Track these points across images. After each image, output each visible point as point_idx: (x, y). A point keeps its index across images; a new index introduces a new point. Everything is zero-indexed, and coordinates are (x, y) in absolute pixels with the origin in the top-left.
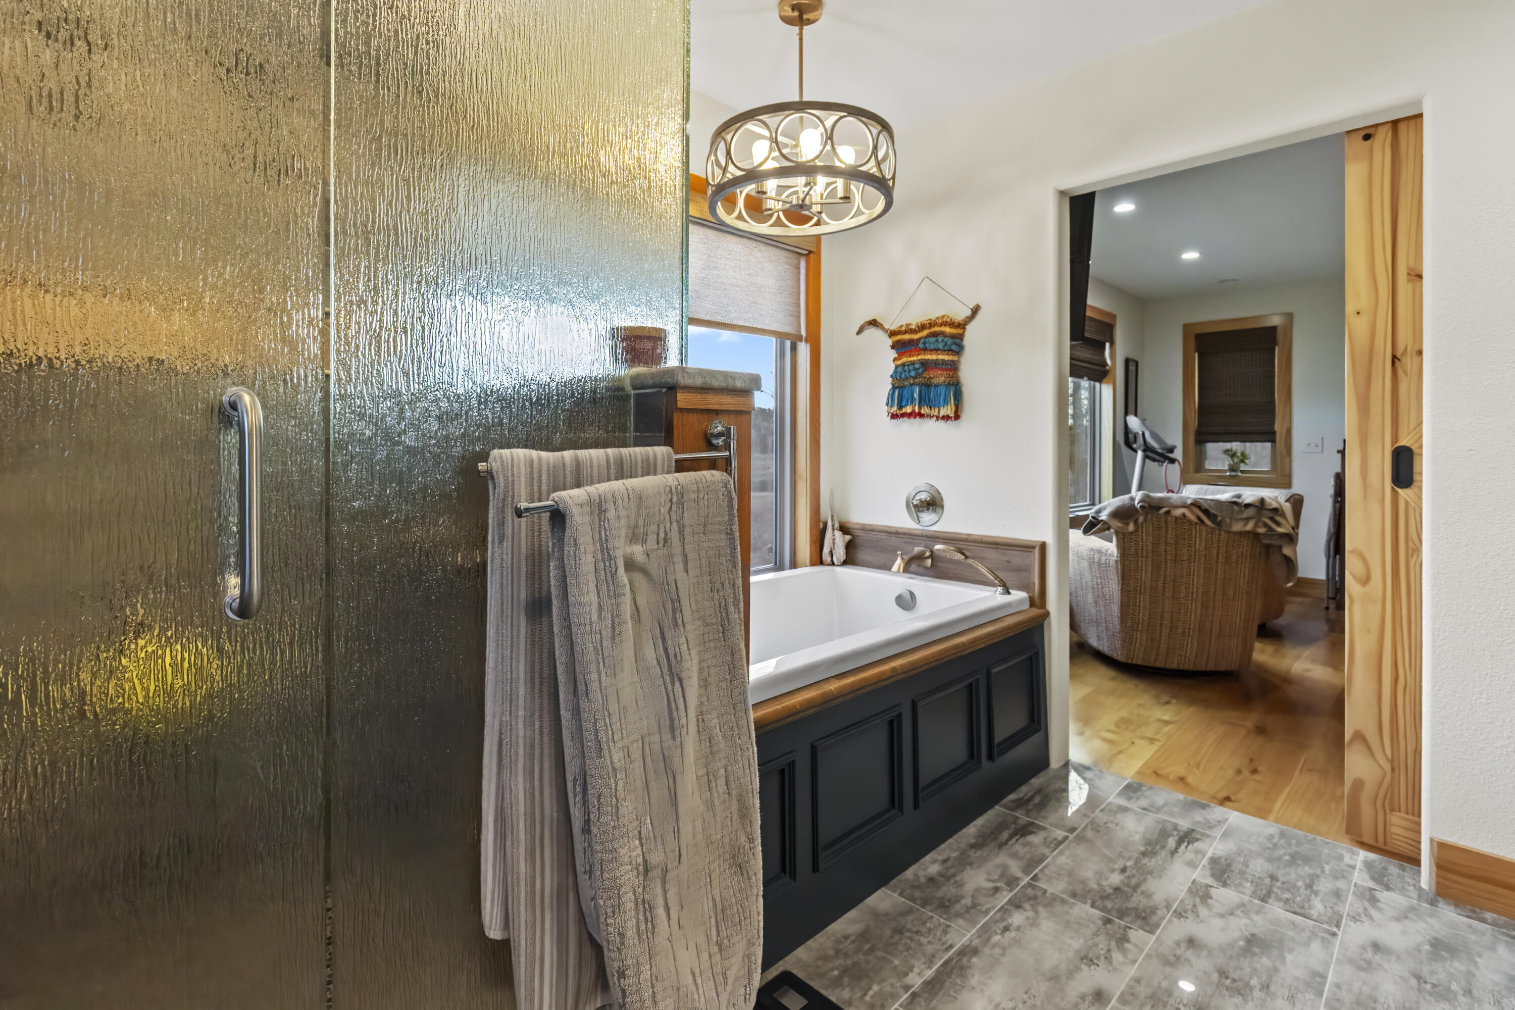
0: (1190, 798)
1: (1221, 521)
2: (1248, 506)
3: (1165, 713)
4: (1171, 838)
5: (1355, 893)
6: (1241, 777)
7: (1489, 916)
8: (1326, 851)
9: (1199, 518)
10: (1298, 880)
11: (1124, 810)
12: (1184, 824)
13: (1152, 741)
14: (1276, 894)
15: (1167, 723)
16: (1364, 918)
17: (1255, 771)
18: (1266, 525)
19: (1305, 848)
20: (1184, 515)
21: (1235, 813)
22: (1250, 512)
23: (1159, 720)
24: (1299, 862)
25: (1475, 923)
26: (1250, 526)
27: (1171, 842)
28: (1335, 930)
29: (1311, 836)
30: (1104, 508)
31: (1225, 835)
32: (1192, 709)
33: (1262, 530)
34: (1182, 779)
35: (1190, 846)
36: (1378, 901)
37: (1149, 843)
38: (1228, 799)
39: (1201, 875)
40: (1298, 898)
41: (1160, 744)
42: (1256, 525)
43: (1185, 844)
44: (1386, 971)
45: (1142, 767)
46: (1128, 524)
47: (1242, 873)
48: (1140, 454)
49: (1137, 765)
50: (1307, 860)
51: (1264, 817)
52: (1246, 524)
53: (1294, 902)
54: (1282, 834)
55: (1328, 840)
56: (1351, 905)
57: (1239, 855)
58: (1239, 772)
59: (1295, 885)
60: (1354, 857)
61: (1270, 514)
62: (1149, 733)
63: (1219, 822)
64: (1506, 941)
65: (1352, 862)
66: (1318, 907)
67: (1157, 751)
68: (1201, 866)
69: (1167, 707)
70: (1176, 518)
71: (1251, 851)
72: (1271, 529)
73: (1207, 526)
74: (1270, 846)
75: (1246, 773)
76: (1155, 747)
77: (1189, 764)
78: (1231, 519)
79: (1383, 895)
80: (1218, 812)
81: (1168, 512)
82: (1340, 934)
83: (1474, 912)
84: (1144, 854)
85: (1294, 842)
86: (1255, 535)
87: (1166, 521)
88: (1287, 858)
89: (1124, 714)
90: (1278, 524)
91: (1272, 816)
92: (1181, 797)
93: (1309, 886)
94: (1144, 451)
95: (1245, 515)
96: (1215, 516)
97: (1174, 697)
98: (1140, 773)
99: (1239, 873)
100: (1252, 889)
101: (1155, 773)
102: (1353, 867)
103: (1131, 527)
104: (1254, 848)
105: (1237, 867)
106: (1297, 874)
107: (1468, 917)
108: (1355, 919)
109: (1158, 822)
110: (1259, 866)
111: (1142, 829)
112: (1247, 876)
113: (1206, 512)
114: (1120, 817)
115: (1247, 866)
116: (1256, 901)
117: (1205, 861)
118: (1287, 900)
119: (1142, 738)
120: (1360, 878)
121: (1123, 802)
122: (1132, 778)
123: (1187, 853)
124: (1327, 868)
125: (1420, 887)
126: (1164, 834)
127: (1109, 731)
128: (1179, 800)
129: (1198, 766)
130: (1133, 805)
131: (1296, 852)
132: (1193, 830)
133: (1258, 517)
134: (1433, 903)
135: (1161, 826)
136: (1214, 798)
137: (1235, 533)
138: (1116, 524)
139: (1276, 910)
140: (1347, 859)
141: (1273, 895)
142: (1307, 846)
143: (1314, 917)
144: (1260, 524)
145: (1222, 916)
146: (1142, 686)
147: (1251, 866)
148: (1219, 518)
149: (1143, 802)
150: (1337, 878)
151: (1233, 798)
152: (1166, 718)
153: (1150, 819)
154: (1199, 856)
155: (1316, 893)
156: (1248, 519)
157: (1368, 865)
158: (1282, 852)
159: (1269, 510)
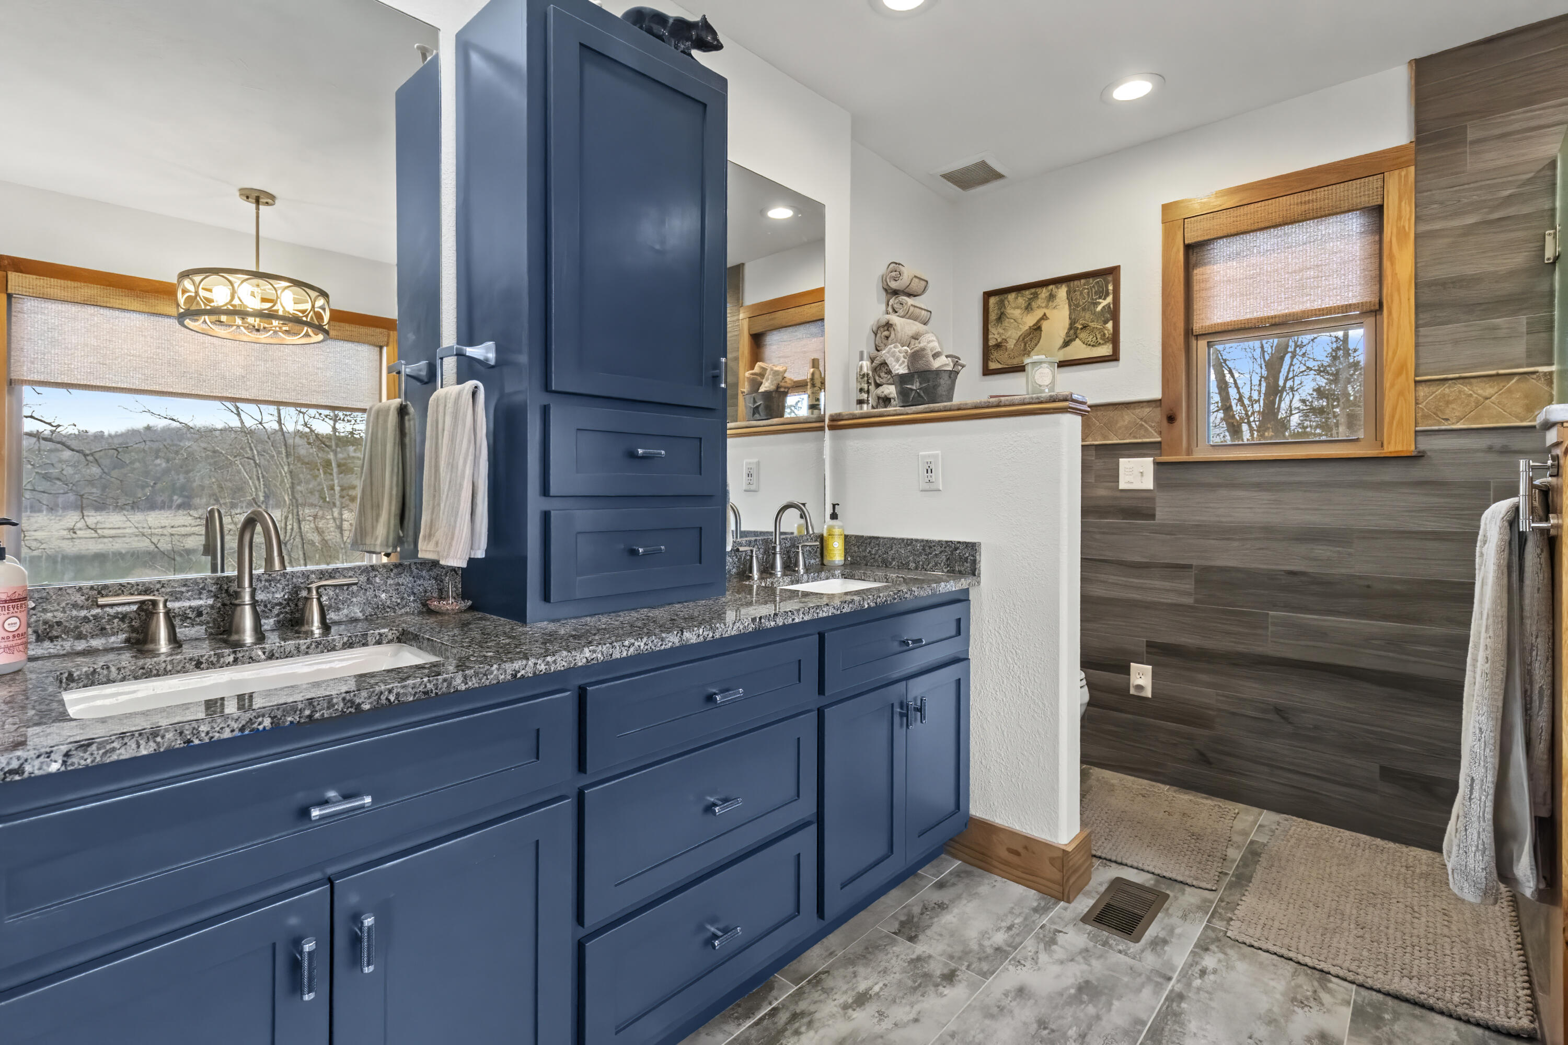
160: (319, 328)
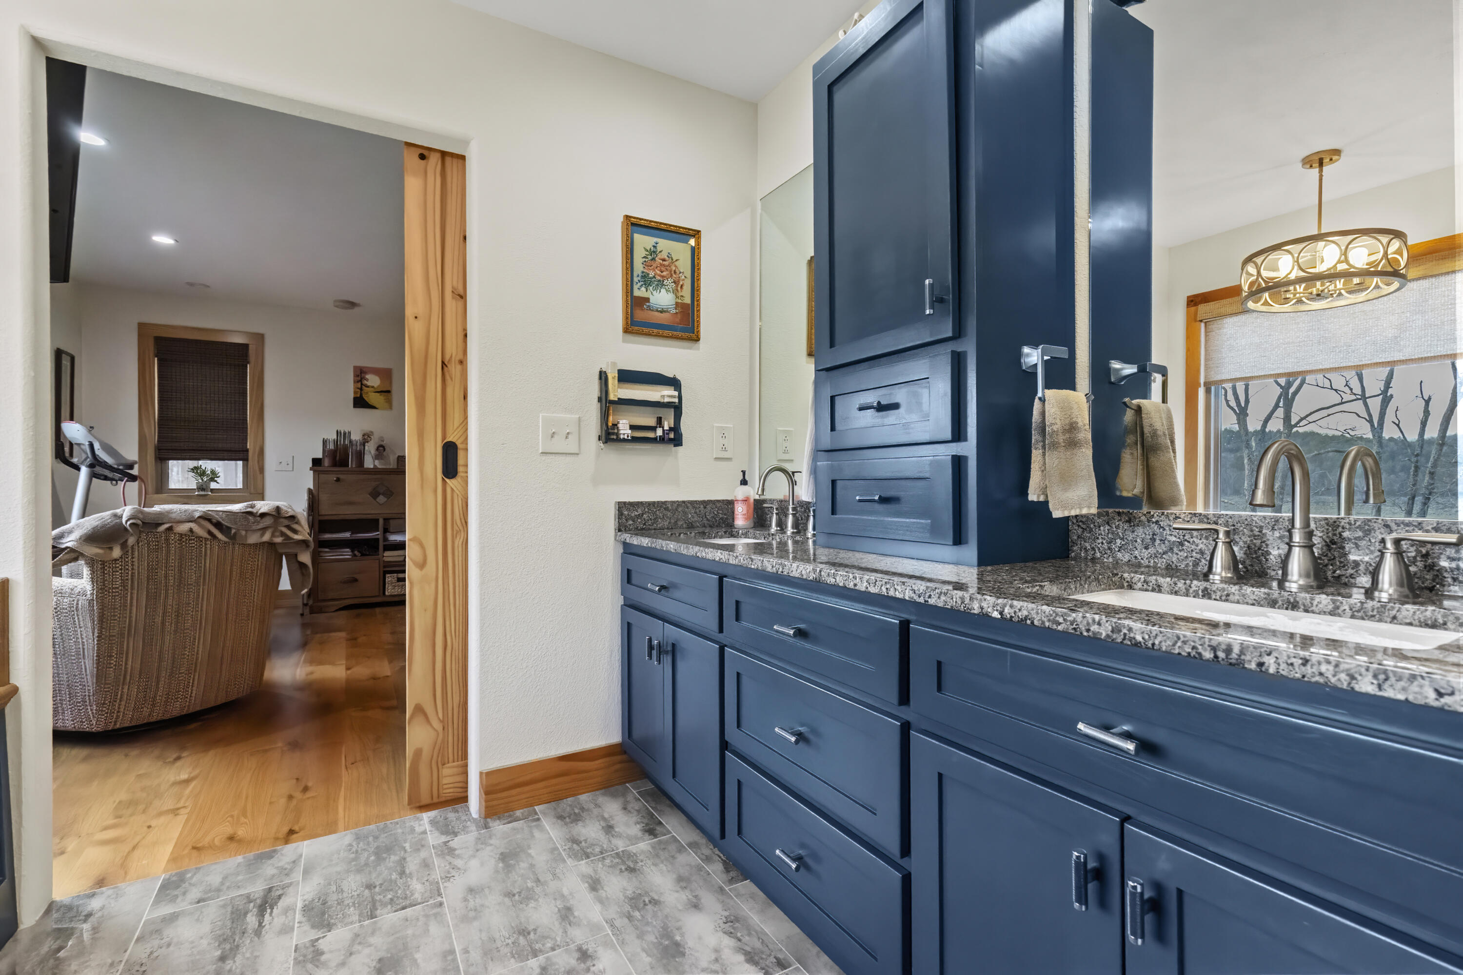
0: (251, 855)
1: (235, 534)
2: (263, 515)
3: (182, 771)
4: (249, 915)
5: (437, 855)
6: (294, 802)
7: (518, 813)
8: (400, 831)
9: (210, 533)
10: (391, 874)
11: (172, 918)
12: (257, 889)
13: (175, 812)
14: (380, 901)
15: (187, 782)
16: (453, 873)
17: (306, 789)
18: (283, 534)
19: (383, 839)
20: (191, 530)
21: (306, 843)
22: (268, 521)
23: (175, 783)
24: (384, 855)
25: (515, 824)
26: (267, 537)
27: (252, 920)
28: (439, 899)
29: (381, 825)
30: (70, 532)
31: (306, 872)
32: (212, 753)
33: (279, 540)
34: (231, 838)
35: (275, 910)
36: (455, 850)
37: (222, 940)
38: (291, 832)
39: (302, 934)
40: (400, 892)
41: (187, 810)
42: (273, 535)
43: (269, 911)
44: (488, 907)
45: (172, 853)
46: (111, 549)
47: (340, 902)
48: (84, 471)
49: (166, 851)
50: (389, 849)
51: (335, 832)
52: (262, 535)
53: (398, 897)
54: (358, 838)
55: (396, 820)
56: (439, 867)
57: (330, 884)
58: (290, 797)
59: (391, 880)
60: (422, 822)
61: (286, 522)
62: (169, 804)
63: (294, 862)
64: (535, 826)
65: (422, 829)
66: (418, 888)
67: (187, 820)
68: (296, 925)
69: (179, 764)
70: (181, 535)
71: (338, 873)
72: (288, 538)
73: (220, 540)
74: (353, 856)
75: (298, 795)
76: (182, 818)
77: (232, 816)
78: (246, 531)
79: (456, 843)
80: (289, 851)
81: (170, 529)
82: (444, 899)
83: (510, 816)
84: (223, 959)
85: (371, 839)
86: (271, 545)
87: (167, 540)
88: (373, 858)
89: (123, 796)
90: (295, 532)
91: (341, 825)
92: (240, 859)
93: (402, 873)
94: (91, 466)
95: (261, 526)
96: (229, 529)
97: (183, 748)
98: (174, 859)
99: (339, 904)
100: (357, 912)
101: (194, 848)
102: (425, 832)
103: (117, 552)
104: (338, 869)
105: (333, 899)
106: (385, 871)
107: (509, 823)
108: (447, 878)
109: (224, 906)
110: (353, 884)
111: (206, 928)
112: (346, 902)
113: (218, 525)
114: (170, 932)
115: (342, 891)
116: (367, 922)
117: (298, 917)
118: (391, 899)
119: (160, 814)
120: (434, 839)
121: (166, 910)
122: (165, 871)
123: (276, 920)
124: (407, 846)
125: (473, 818)
126: (238, 915)
127: (106, 828)
128: (239, 865)
129: (244, 813)
130: (182, 905)
131: (377, 847)
132: (270, 890)
133: (274, 527)
134: (486, 827)
135: (229, 909)
136: (276, 839)
137: (250, 545)
138: (92, 550)
139: (388, 918)
140: (418, 829)
141: (378, 904)
142: (383, 836)
143: (419, 901)
144: (277, 534)
145: (343, 964)
146: (134, 752)
147: (345, 889)
148: (233, 531)
149: (195, 893)
150: (418, 850)
151: (296, 828)
152: (184, 776)
153: (213, 911)
154: (290, 913)
155: (410, 875)
156: (264, 530)
157: (433, 822)
158: (366, 854)
159: (286, 518)
160: (1395, 274)
